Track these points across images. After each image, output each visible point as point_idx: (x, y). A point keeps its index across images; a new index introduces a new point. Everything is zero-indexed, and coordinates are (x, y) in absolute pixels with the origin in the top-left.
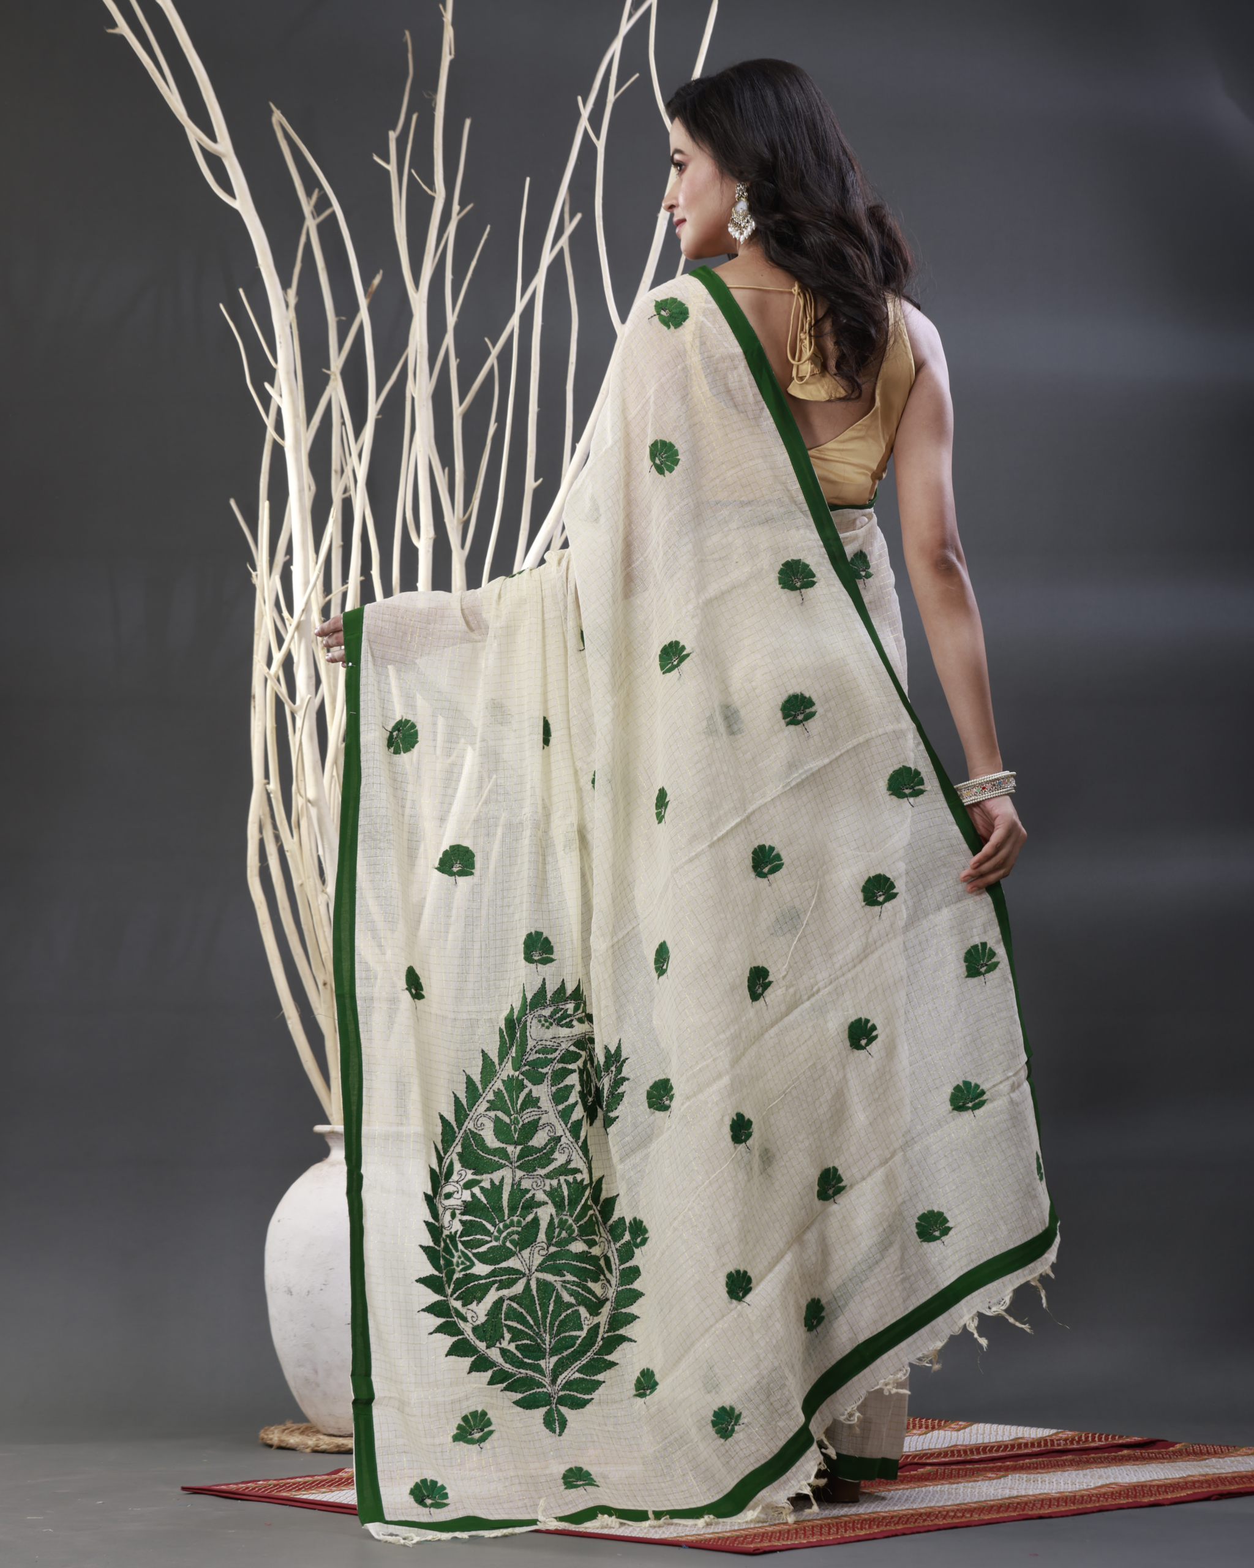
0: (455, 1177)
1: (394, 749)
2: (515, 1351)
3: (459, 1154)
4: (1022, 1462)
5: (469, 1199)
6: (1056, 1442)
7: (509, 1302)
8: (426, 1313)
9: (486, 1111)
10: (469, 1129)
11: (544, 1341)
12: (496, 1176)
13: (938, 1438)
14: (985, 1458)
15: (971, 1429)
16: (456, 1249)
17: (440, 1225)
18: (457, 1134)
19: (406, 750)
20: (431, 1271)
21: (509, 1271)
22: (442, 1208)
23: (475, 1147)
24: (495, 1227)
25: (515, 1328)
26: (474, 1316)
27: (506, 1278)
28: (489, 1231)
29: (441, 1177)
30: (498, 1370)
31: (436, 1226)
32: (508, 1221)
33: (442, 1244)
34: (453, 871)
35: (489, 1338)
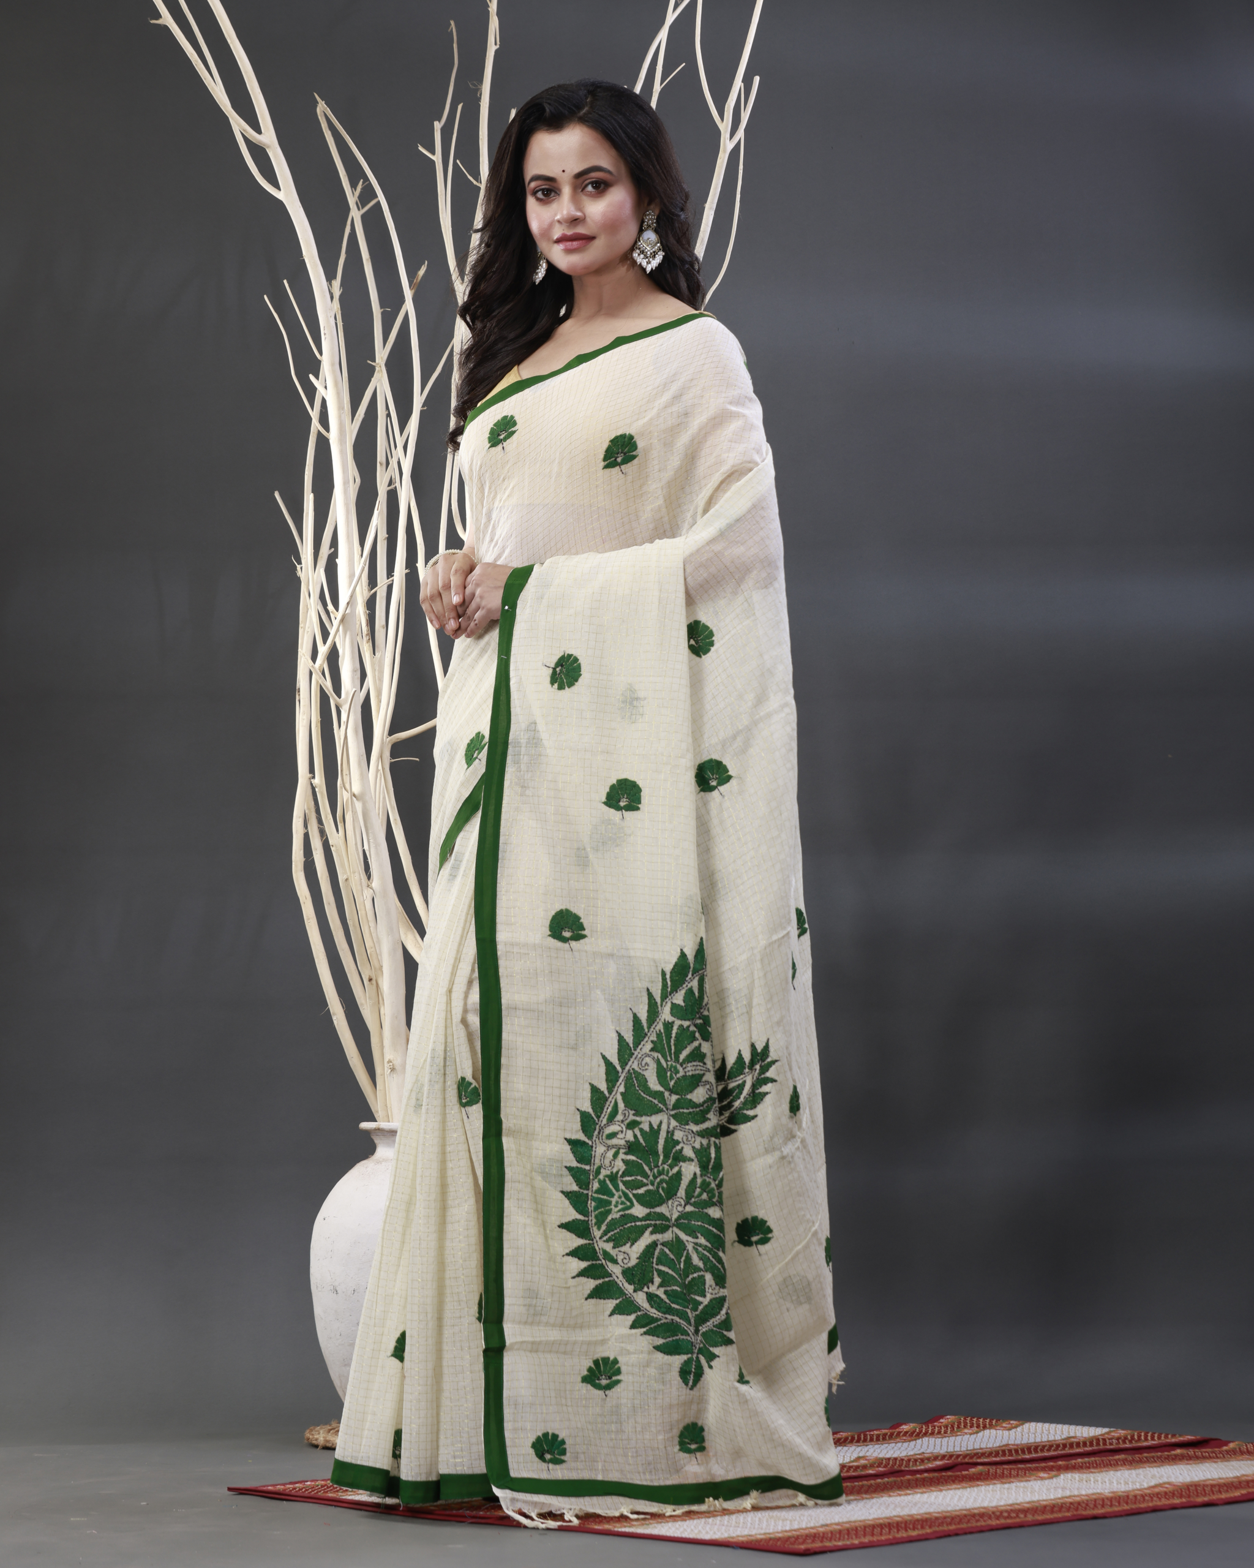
0: (619, 1117)
1: (558, 685)
2: (663, 1297)
3: (622, 1094)
4: (1074, 1461)
5: (632, 1139)
6: (1108, 1441)
7: (661, 1247)
8: (570, 1257)
9: (649, 1052)
10: (633, 1069)
12: (655, 1119)
13: (989, 1437)
14: (1038, 1457)
15: (1023, 1429)
16: (617, 1189)
17: (595, 1167)
18: (620, 1074)
19: (571, 685)
20: (572, 1215)
21: (661, 1216)
22: (600, 1149)
23: (638, 1088)
24: (651, 1171)
25: (667, 1273)
26: (625, 1258)
27: (660, 1224)
28: (647, 1174)
29: (597, 1119)
30: (642, 1315)
31: (585, 1169)
32: (661, 1168)
33: (595, 1186)
34: (619, 806)
35: (638, 1281)
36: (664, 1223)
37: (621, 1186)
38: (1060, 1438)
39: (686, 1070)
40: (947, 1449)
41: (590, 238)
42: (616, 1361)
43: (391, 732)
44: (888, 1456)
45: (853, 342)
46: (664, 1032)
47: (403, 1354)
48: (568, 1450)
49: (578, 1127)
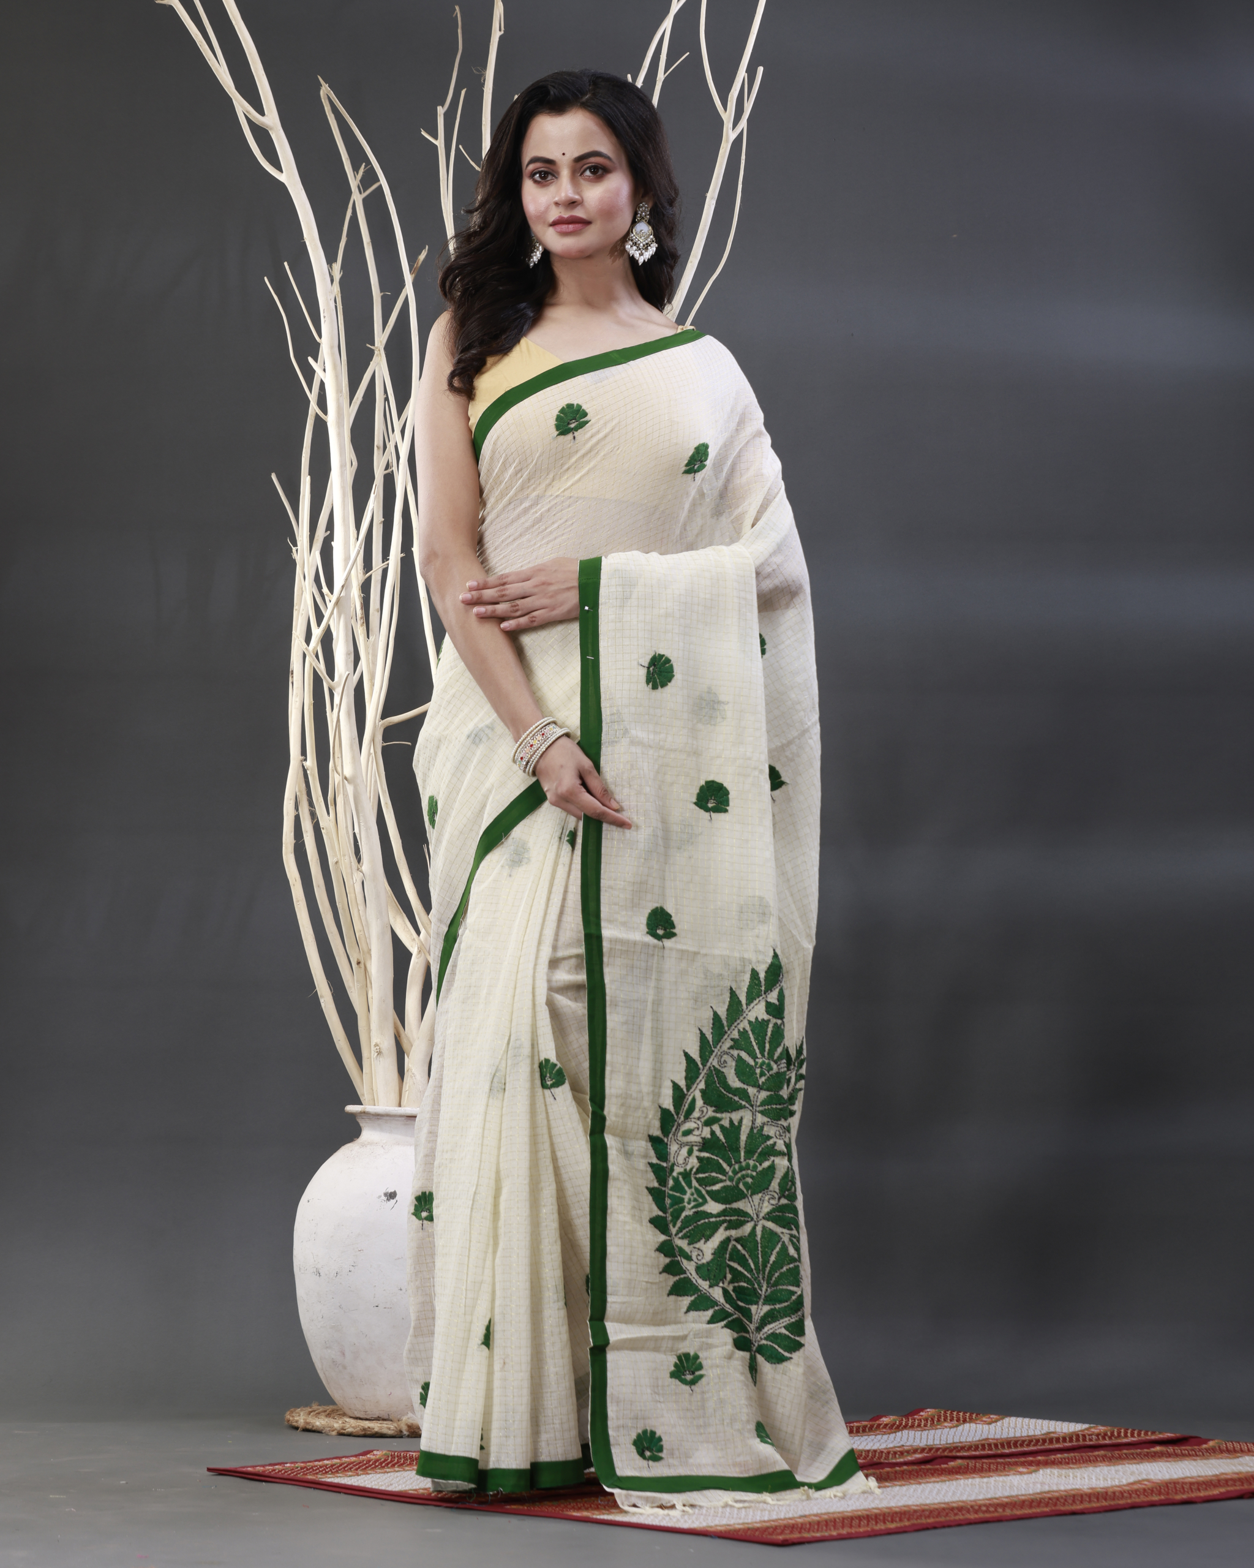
0: (696, 1114)
1: (652, 685)
2: (732, 1292)
3: (702, 1091)
4: (1053, 1457)
5: (709, 1136)
6: (1087, 1437)
7: (733, 1243)
8: (657, 1253)
9: (729, 1049)
10: (713, 1066)
11: (761, 1287)
12: (735, 1116)
13: (969, 1431)
14: (1016, 1452)
15: (1003, 1423)
16: (690, 1186)
17: (670, 1164)
18: (701, 1071)
19: (663, 685)
20: (657, 1212)
21: (739, 1212)
22: (673, 1148)
23: (718, 1085)
24: (730, 1167)
25: (736, 1269)
26: (699, 1255)
27: (736, 1219)
28: (725, 1170)
29: (676, 1117)
30: (718, 1310)
31: (663, 1166)
32: (744, 1164)
33: (671, 1183)
34: (708, 806)
35: (713, 1277)
36: (740, 1218)
37: (695, 1183)
38: (1039, 1433)
40: (927, 1441)
41: (587, 223)
42: (696, 1357)
43: (384, 716)
44: (867, 1448)
45: (852, 335)
46: (751, 1030)
47: (491, 1343)
48: (665, 1447)
49: (657, 1123)
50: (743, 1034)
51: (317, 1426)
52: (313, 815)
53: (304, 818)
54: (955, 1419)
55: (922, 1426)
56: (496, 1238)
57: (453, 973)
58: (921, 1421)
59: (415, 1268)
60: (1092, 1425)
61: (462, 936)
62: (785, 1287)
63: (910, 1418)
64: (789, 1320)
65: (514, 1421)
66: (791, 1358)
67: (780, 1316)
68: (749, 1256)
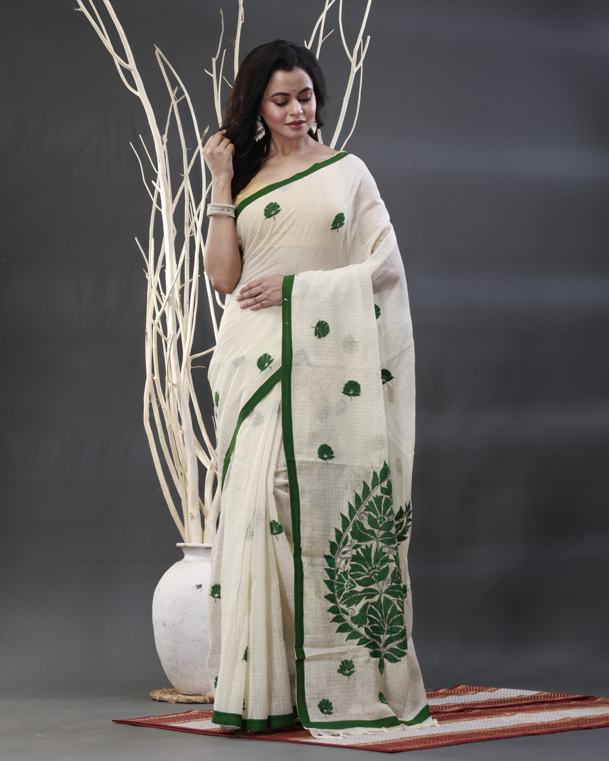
0: (349, 543)
1: (318, 336)
2: (370, 629)
3: (351, 532)
4: (523, 707)
5: (355, 554)
6: (539, 697)
7: (370, 605)
8: (329, 612)
9: (364, 511)
10: (356, 520)
11: (384, 626)
12: (369, 543)
13: (482, 696)
14: (505, 705)
15: (498, 691)
16: (347, 578)
17: (336, 569)
18: (350, 523)
19: (324, 336)
20: (329, 592)
21: (372, 590)
22: (338, 560)
23: (359, 529)
24: (367, 568)
25: (372, 618)
26: (352, 612)
27: (371, 594)
28: (364, 570)
29: (338, 545)
30: (363, 638)
31: (332, 570)
32: (374, 566)
33: (337, 577)
34: (350, 394)
35: (359, 623)
36: (373, 593)
37: (349, 577)
38: (516, 696)
39: (389, 519)
40: (461, 701)
42: (351, 662)
43: (192, 354)
44: (433, 705)
45: (416, 165)
46: (375, 501)
47: (248, 658)
48: (333, 707)
49: (328, 549)
50: (371, 503)
51: (165, 699)
52: (158, 402)
53: (154, 404)
54: (475, 690)
55: (459, 693)
56: (250, 607)
57: (229, 478)
58: (458, 691)
59: (212, 621)
60: (541, 692)
61: (232, 460)
62: (395, 626)
63: (453, 690)
64: (399, 642)
65: (259, 697)
66: (401, 660)
67: (394, 640)
68: (378, 611)
